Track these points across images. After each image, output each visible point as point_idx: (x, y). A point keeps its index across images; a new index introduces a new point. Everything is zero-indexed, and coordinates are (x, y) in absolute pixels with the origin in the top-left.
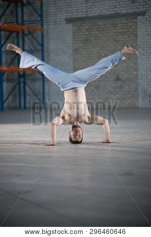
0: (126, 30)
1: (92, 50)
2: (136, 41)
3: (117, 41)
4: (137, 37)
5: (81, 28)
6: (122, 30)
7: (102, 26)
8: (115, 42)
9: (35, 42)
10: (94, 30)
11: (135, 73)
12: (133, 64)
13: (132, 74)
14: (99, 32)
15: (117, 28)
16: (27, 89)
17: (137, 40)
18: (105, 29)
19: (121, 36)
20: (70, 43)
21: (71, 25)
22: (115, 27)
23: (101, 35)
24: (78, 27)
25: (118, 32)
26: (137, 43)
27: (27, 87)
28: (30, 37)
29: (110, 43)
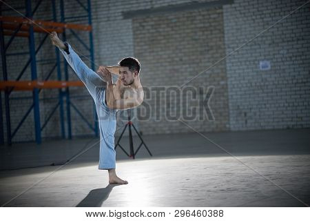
0: (207, 25)
1: (160, 53)
2: (222, 39)
3: (196, 40)
4: (223, 33)
5: (145, 24)
6: (202, 25)
7: (174, 21)
8: (194, 42)
9: (81, 45)
10: (163, 26)
11: (222, 83)
12: (219, 71)
13: (219, 84)
14: (169, 29)
15: (195, 22)
16: (73, 111)
17: (224, 37)
18: (178, 24)
19: (201, 33)
20: (130, 46)
21: (130, 20)
22: (192, 20)
23: (173, 32)
24: (140, 23)
25: (197, 28)
26: (224, 41)
27: (72, 108)
28: (74, 39)
29: (185, 43)
